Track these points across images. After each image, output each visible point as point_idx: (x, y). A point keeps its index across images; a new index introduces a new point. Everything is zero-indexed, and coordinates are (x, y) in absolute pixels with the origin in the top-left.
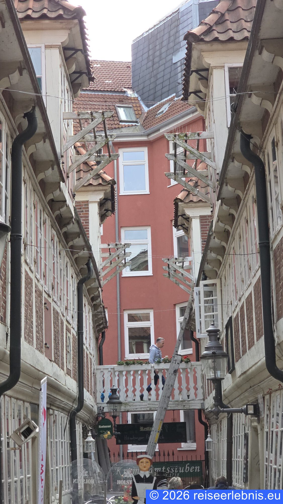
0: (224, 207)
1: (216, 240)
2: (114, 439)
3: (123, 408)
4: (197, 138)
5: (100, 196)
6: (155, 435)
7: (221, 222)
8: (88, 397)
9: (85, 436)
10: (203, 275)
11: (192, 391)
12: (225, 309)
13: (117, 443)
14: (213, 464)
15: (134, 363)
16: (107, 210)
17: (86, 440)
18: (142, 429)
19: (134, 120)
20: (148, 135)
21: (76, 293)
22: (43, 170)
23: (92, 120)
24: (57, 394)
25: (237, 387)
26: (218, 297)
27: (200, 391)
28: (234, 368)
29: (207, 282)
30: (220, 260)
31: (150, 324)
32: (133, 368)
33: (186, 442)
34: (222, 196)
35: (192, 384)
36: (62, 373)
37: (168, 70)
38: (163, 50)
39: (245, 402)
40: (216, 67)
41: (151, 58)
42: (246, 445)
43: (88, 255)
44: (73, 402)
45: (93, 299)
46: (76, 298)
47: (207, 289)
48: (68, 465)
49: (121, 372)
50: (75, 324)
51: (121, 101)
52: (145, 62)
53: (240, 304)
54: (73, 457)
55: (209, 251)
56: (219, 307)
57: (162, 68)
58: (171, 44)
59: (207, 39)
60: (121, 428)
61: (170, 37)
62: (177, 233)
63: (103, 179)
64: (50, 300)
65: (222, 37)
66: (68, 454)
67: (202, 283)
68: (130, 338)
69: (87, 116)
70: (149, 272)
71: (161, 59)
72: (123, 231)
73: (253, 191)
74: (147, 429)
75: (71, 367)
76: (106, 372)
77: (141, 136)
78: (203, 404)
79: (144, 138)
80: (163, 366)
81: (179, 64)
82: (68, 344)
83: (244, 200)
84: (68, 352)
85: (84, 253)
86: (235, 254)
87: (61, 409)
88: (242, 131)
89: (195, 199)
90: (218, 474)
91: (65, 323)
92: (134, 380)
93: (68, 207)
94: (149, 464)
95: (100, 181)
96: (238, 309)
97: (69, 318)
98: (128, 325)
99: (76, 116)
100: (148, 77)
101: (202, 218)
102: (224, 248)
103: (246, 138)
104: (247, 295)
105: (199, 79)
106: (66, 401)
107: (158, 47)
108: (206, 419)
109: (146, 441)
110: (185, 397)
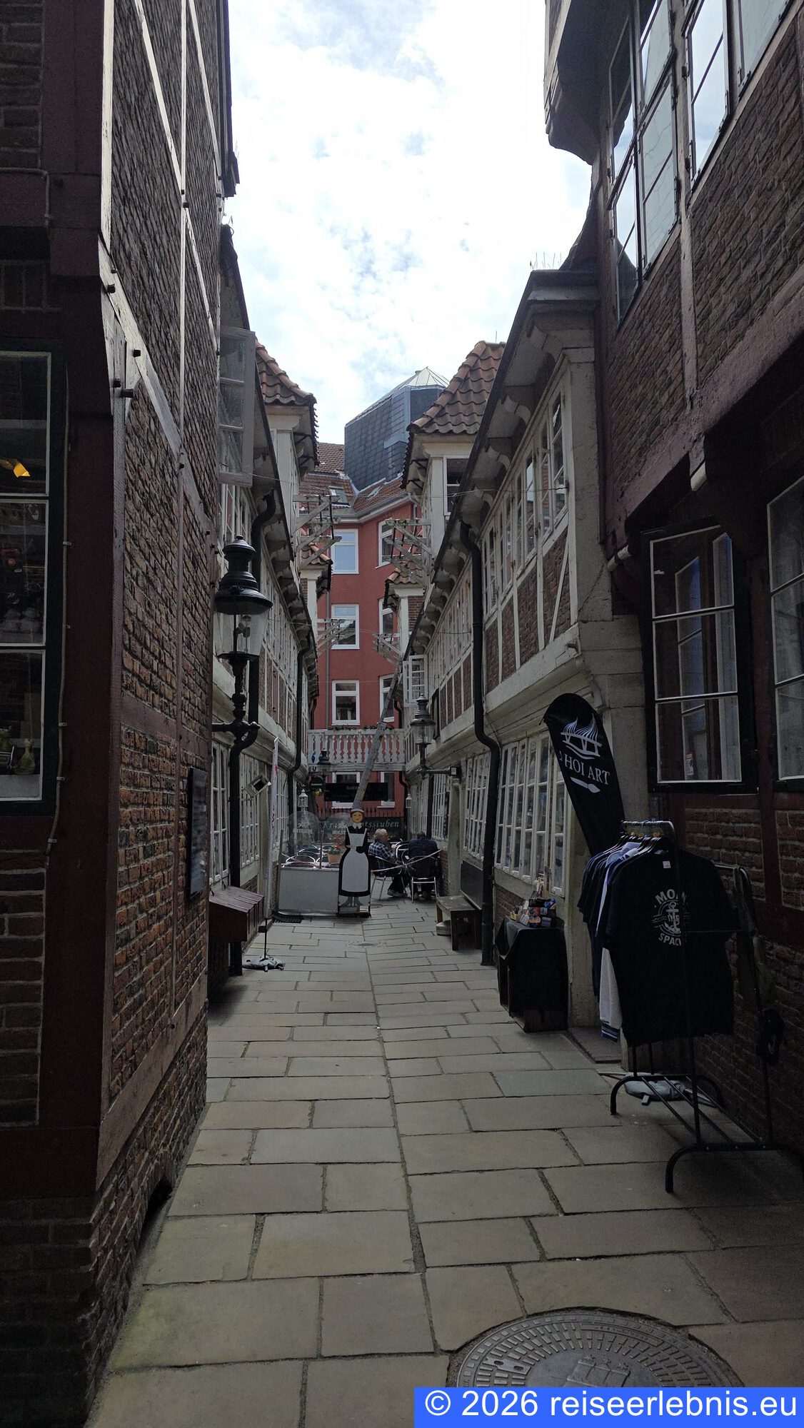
0: (438, 590)
2: (323, 796)
3: (332, 768)
4: (416, 524)
5: (319, 574)
6: (360, 794)
7: (433, 603)
8: (304, 761)
9: (300, 792)
10: (411, 650)
11: (395, 755)
12: (432, 682)
13: (325, 800)
14: (411, 820)
15: (343, 729)
16: (323, 588)
17: (301, 796)
18: (348, 788)
19: (346, 502)
20: (359, 518)
21: (296, 663)
22: (277, 549)
23: (320, 504)
24: (284, 756)
25: (441, 751)
26: (426, 671)
27: (402, 756)
28: (439, 735)
29: (415, 657)
30: (428, 638)
31: (356, 694)
32: (341, 732)
33: (386, 800)
34: (437, 580)
35: (394, 748)
36: (284, 735)
37: (379, 455)
38: (375, 435)
39: (449, 764)
40: (435, 458)
41: (363, 442)
42: (447, 803)
43: (308, 629)
44: (293, 762)
45: (309, 669)
46: (296, 667)
47: (415, 663)
48: (286, 817)
49: (330, 736)
50: (295, 690)
51: (334, 484)
52: (357, 446)
53: (448, 678)
54: (291, 811)
56: (426, 680)
57: (374, 452)
58: (383, 430)
59: (428, 431)
60: (330, 786)
61: (382, 423)
62: (383, 612)
63: (321, 559)
64: (277, 668)
65: (442, 430)
66: (286, 808)
67: (411, 657)
68: (337, 706)
69: (315, 500)
70: (356, 646)
71: (373, 444)
72: (333, 607)
73: (468, 576)
74: (353, 788)
76: (317, 736)
77: (353, 518)
78: (404, 767)
79: (356, 521)
80: (369, 731)
81: (390, 449)
82: (290, 709)
83: (460, 584)
84: (289, 717)
85: (305, 627)
86: (444, 632)
87: (286, 768)
88: (462, 521)
89: (404, 581)
90: (417, 830)
91: (288, 690)
92: (342, 744)
93: (295, 584)
95: (318, 561)
96: (445, 683)
97: (291, 686)
98: (336, 694)
99: (305, 499)
100: (359, 461)
101: (411, 599)
102: (433, 627)
103: (466, 528)
104: (456, 669)
105: (419, 468)
106: (285, 760)
107: (370, 432)
108: (406, 780)
109: (351, 799)
110: (388, 760)
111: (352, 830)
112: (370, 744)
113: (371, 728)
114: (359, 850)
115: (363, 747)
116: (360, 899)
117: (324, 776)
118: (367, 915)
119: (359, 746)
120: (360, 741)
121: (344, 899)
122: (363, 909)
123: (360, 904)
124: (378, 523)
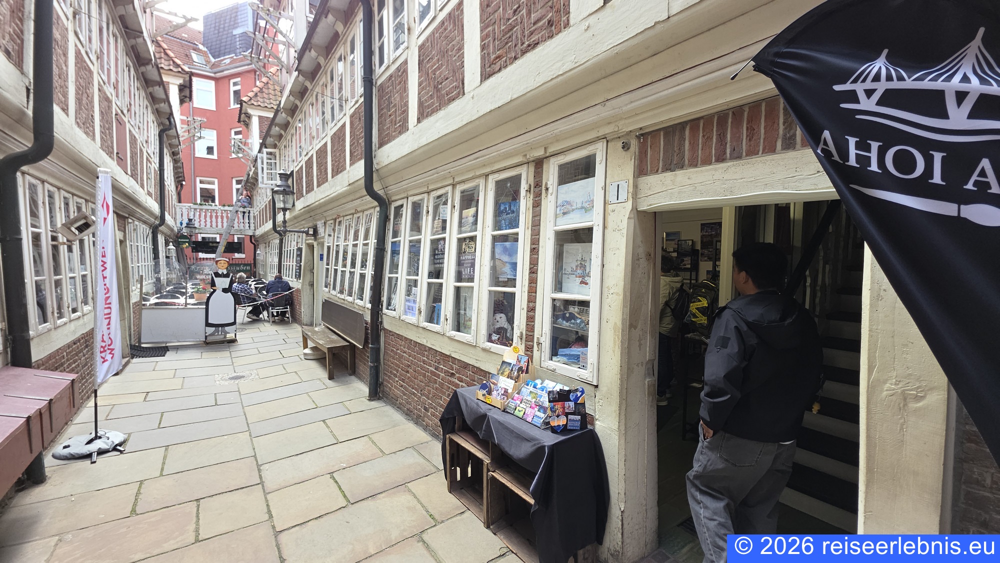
0: (301, 78)
1: (284, 115)
2: (190, 249)
3: (197, 231)
5: (181, 81)
6: (221, 248)
7: (293, 96)
8: (168, 218)
9: (167, 244)
10: (263, 147)
13: (193, 252)
16: (185, 96)
17: (168, 248)
18: (210, 245)
19: (205, 63)
20: (215, 74)
21: (157, 137)
24: (137, 207)
28: (294, 205)
30: (281, 135)
31: (215, 187)
32: (204, 207)
33: (239, 253)
34: (300, 68)
36: (141, 191)
37: (229, 38)
38: (226, 25)
41: (217, 28)
42: (300, 255)
43: (169, 111)
44: (155, 219)
45: (174, 154)
46: (157, 142)
48: (151, 263)
49: (195, 209)
50: (156, 160)
51: (194, 50)
52: (212, 29)
53: (306, 158)
54: (156, 258)
55: (274, 126)
57: (225, 36)
58: (232, 23)
60: (196, 243)
61: (231, 18)
63: (182, 69)
66: (151, 255)
68: (201, 195)
70: (215, 157)
71: (224, 30)
74: (215, 245)
75: (152, 190)
76: (184, 208)
77: (210, 72)
78: (254, 233)
79: (212, 75)
80: (227, 208)
81: (238, 36)
82: (149, 171)
83: (325, 67)
84: (148, 178)
85: (165, 107)
87: (143, 221)
91: (146, 154)
92: (205, 215)
94: (227, 264)
95: (180, 70)
97: (150, 152)
98: (199, 186)
100: (215, 39)
101: (260, 117)
102: (288, 122)
106: (147, 216)
107: (222, 22)
108: (256, 241)
109: (214, 252)
110: (242, 228)
111: (217, 275)
112: (227, 217)
113: (229, 206)
114: (225, 291)
115: (222, 218)
116: (227, 328)
117: (191, 236)
118: (233, 341)
119: (220, 217)
120: (219, 214)
121: (210, 330)
122: (230, 336)
123: (226, 333)
124: (229, 80)
